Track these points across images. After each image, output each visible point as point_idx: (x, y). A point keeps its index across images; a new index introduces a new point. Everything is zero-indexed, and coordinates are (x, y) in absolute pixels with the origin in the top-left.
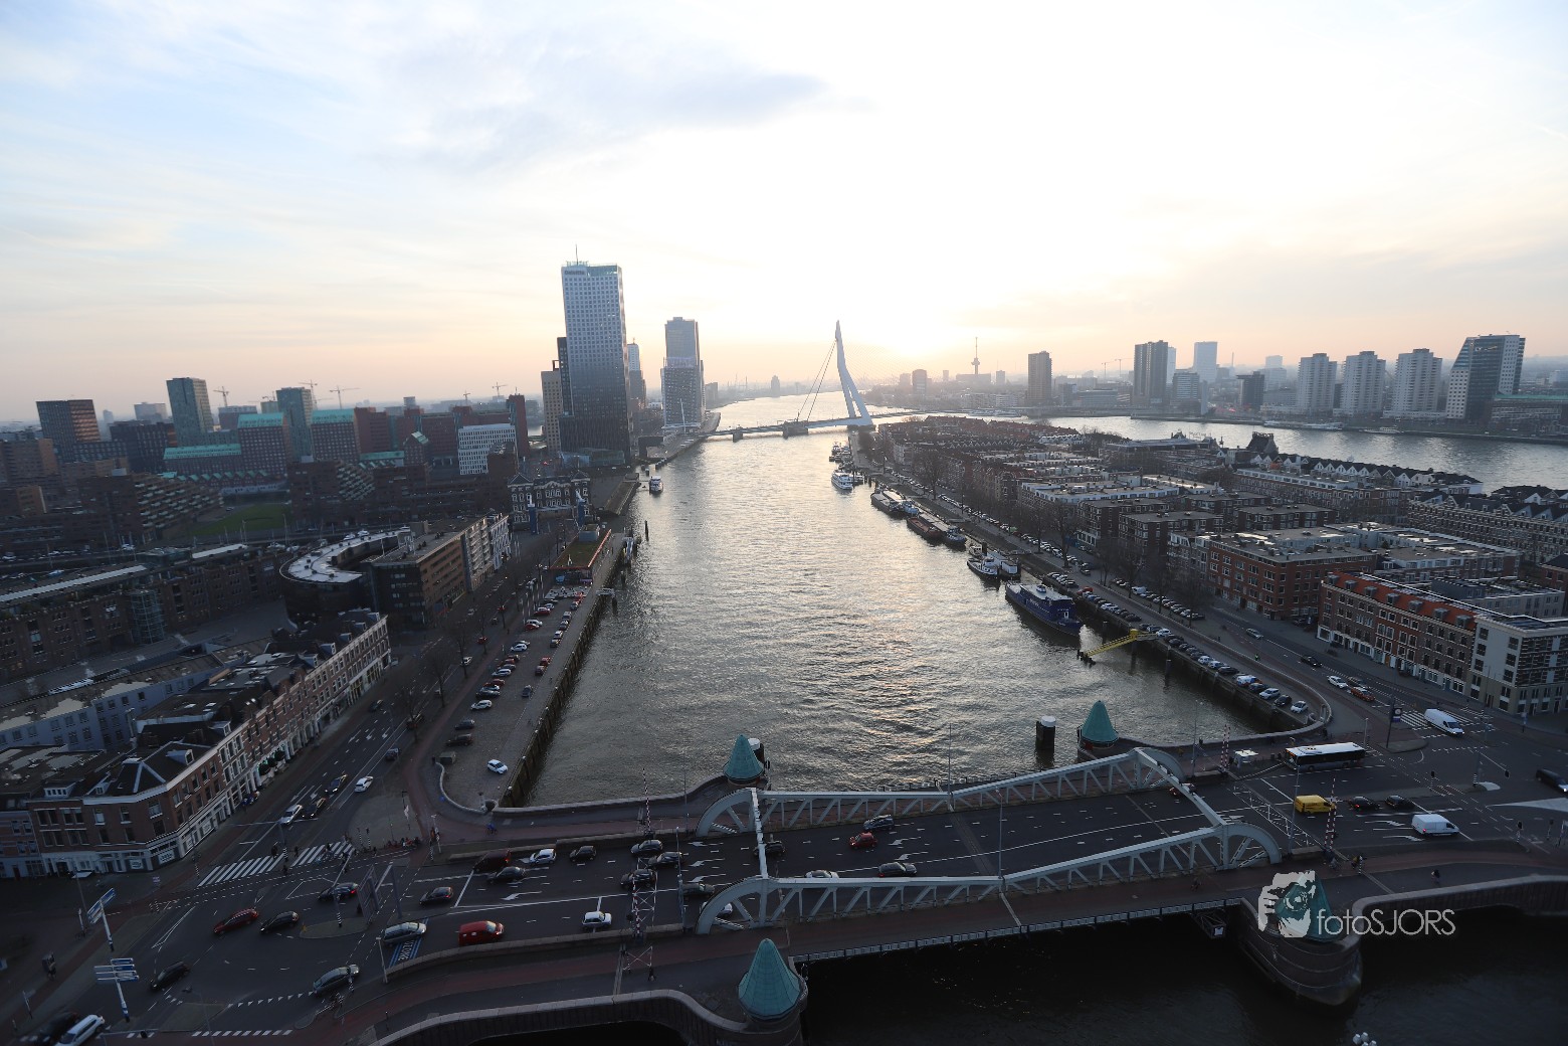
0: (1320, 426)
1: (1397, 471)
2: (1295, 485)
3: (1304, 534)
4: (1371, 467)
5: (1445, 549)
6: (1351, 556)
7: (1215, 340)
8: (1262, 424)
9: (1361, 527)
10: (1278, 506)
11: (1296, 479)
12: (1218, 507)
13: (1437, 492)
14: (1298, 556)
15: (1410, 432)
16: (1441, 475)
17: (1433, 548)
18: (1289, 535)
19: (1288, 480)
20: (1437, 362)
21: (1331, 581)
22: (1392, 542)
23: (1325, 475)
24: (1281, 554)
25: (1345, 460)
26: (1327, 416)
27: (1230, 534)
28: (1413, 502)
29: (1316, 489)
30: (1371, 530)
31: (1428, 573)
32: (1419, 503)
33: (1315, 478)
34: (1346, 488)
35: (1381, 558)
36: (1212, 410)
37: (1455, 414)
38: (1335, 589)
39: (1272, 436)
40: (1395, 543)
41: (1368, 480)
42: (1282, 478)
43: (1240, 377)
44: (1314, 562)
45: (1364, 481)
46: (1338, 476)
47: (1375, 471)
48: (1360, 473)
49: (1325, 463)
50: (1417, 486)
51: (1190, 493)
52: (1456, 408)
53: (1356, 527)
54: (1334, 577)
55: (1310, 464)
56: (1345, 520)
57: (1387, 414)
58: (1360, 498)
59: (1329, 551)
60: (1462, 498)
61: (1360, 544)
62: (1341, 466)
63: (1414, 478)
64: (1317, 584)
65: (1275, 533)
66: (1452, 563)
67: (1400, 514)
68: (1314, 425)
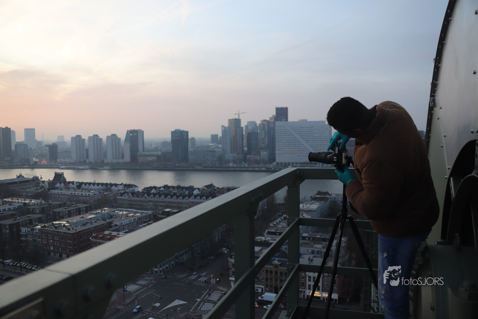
0: (82, 167)
1: (111, 185)
2: (75, 196)
3: (81, 218)
4: (102, 184)
5: (130, 215)
6: (100, 224)
7: (34, 128)
8: (59, 168)
9: (102, 211)
10: (70, 206)
11: (75, 193)
12: (43, 211)
13: (125, 192)
14: (80, 228)
15: (115, 168)
16: (125, 185)
17: (127, 216)
18: (76, 219)
19: (72, 193)
20: (119, 139)
21: (94, 236)
22: (113, 215)
23: (86, 189)
24: (73, 229)
25: (92, 182)
26: (84, 163)
27: (49, 223)
28: (118, 197)
29: (84, 196)
30: (106, 212)
31: (127, 226)
32: (120, 198)
33: (82, 191)
34: (95, 194)
35: (111, 223)
36: (36, 162)
37: (127, 160)
38: (96, 240)
39: (63, 173)
40: (114, 215)
41: (102, 190)
42: (69, 193)
43: (47, 146)
44: (86, 230)
45: (101, 191)
46: (91, 190)
47: (104, 186)
48: (99, 187)
49: (86, 184)
50: (119, 190)
51: (29, 205)
52: (127, 158)
53: (100, 211)
54: (94, 235)
55: (80, 185)
56: (96, 209)
57: (106, 162)
58: (100, 198)
59: (91, 223)
60: (133, 193)
61: (103, 218)
62: (92, 185)
63: (117, 187)
64: (89, 240)
65: (70, 219)
66: (134, 220)
67: (115, 203)
68: (80, 167)
